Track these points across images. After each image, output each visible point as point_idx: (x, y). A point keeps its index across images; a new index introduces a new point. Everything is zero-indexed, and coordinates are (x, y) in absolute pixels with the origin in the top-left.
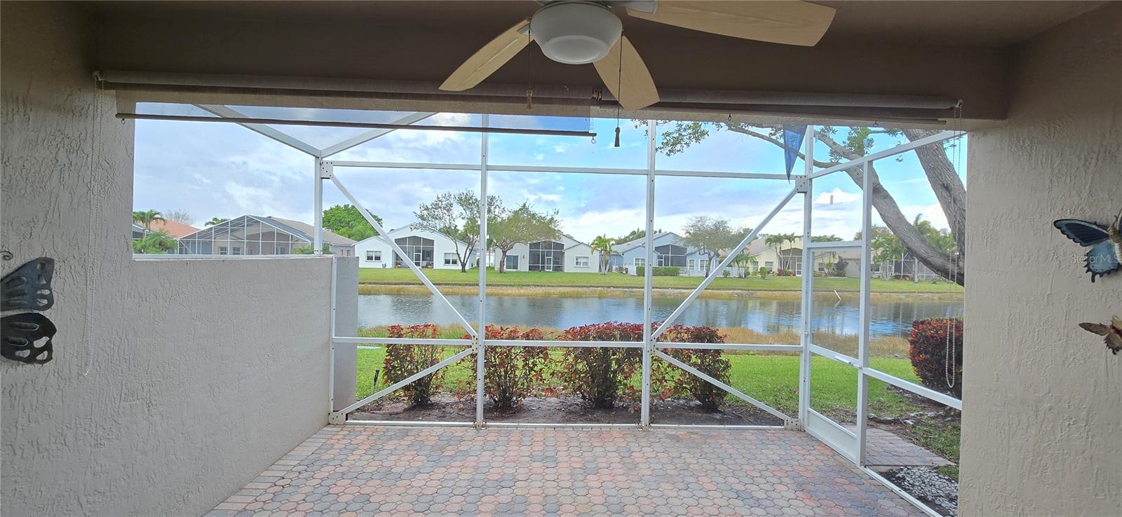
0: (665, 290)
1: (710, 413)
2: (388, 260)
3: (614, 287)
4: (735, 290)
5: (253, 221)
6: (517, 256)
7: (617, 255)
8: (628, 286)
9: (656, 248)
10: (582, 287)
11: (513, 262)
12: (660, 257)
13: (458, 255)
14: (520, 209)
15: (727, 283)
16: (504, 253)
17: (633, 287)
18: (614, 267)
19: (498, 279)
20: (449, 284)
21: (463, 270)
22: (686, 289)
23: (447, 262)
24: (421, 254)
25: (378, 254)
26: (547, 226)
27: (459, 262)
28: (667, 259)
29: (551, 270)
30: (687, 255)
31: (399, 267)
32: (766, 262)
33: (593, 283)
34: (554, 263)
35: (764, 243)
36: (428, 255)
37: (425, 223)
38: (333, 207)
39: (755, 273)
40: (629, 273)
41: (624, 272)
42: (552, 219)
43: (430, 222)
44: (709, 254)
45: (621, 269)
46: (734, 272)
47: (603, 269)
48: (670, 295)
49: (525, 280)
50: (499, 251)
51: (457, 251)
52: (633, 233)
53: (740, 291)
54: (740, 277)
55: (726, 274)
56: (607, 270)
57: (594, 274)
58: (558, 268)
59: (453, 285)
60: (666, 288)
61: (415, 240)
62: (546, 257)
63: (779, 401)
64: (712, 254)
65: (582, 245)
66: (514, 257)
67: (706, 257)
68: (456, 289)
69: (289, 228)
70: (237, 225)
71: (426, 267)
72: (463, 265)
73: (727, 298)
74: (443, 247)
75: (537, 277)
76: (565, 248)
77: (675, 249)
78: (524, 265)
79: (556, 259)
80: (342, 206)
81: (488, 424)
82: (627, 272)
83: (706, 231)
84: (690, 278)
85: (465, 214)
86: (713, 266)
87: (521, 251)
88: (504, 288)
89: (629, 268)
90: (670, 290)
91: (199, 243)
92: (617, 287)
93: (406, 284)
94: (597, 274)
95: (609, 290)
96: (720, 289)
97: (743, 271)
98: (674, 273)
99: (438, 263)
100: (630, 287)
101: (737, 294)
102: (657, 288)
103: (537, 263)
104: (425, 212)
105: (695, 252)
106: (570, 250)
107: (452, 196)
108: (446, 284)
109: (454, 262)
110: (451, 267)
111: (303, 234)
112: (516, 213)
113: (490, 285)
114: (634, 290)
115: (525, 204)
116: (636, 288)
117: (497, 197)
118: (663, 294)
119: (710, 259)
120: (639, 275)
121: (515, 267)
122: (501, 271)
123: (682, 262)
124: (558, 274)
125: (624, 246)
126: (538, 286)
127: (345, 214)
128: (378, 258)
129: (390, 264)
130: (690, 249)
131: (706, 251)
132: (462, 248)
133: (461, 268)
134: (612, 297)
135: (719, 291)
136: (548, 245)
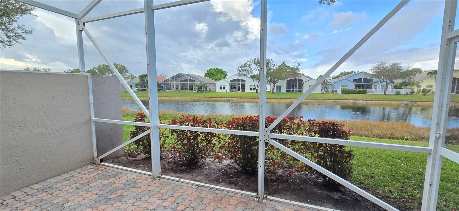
0: (357, 101)
1: (330, 191)
2: (228, 88)
3: (328, 100)
4: (403, 101)
5: (181, 76)
6: (281, 86)
7: (331, 84)
8: (336, 99)
9: (353, 80)
10: (310, 99)
11: (279, 88)
12: (355, 85)
13: (255, 86)
14: (282, 65)
15: (397, 97)
16: (274, 84)
17: (338, 100)
18: (329, 90)
19: (271, 96)
20: (250, 98)
21: (257, 92)
22: (370, 100)
23: (251, 89)
24: (240, 86)
25: (224, 86)
26: (294, 71)
27: (255, 89)
28: (360, 86)
29: (297, 92)
30: (373, 83)
31: (232, 91)
32: (427, 86)
33: (317, 97)
34: (299, 88)
35: (426, 75)
36: (243, 86)
37: (241, 73)
38: (210, 69)
39: (418, 92)
40: (337, 93)
41: (335, 92)
42: (297, 68)
43: (243, 72)
44: (387, 82)
45: (333, 91)
46: (403, 91)
47: (323, 92)
48: (360, 104)
49: (283, 96)
50: (272, 84)
51: (254, 84)
52: (342, 73)
53: (406, 102)
54: (408, 94)
55: (398, 93)
56: (325, 91)
57: (318, 93)
58: (300, 91)
59: (251, 98)
60: (358, 100)
61: (238, 80)
62: (294, 86)
63: (406, 189)
64: (389, 82)
65: (313, 80)
66: (279, 86)
67: (385, 84)
68: (252, 100)
69: (193, 77)
70: (176, 77)
71: (243, 91)
72: (257, 90)
73: (397, 105)
74: (249, 83)
75: (290, 95)
76: (304, 82)
77: (366, 80)
78: (284, 90)
79: (299, 87)
80: (213, 68)
81: (163, 176)
82: (336, 92)
83: (386, 69)
84: (373, 95)
85: (257, 68)
86: (389, 88)
87: (283, 83)
88: (273, 100)
89: (337, 90)
90: (360, 101)
91: (166, 84)
92: (329, 99)
93: (233, 98)
94: (320, 93)
95: (325, 101)
96: (392, 101)
97: (409, 91)
98: (364, 93)
99: (247, 89)
100: (337, 100)
101: (404, 103)
102: (352, 100)
103: (290, 89)
104: (241, 68)
105: (378, 82)
106: (306, 82)
107: (252, 61)
108: (248, 98)
109: (254, 89)
110: (252, 91)
111: (198, 79)
112: (280, 66)
113: (267, 98)
114: (339, 101)
115: (284, 62)
116: (340, 100)
117: (271, 60)
118: (356, 103)
119: (387, 85)
120: (343, 94)
121: (280, 91)
122: (273, 92)
123: (369, 87)
124: (300, 93)
125: (336, 80)
126: (289, 99)
127: (213, 71)
128: (224, 88)
129: (228, 90)
130: (375, 80)
131: (385, 80)
132: (256, 83)
133: (256, 91)
134: (326, 104)
135: (391, 102)
136: (295, 80)
